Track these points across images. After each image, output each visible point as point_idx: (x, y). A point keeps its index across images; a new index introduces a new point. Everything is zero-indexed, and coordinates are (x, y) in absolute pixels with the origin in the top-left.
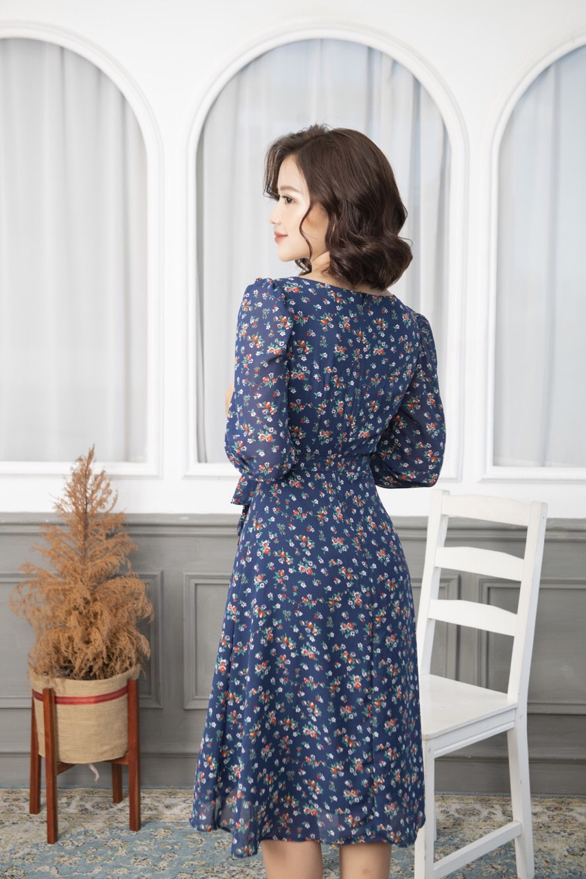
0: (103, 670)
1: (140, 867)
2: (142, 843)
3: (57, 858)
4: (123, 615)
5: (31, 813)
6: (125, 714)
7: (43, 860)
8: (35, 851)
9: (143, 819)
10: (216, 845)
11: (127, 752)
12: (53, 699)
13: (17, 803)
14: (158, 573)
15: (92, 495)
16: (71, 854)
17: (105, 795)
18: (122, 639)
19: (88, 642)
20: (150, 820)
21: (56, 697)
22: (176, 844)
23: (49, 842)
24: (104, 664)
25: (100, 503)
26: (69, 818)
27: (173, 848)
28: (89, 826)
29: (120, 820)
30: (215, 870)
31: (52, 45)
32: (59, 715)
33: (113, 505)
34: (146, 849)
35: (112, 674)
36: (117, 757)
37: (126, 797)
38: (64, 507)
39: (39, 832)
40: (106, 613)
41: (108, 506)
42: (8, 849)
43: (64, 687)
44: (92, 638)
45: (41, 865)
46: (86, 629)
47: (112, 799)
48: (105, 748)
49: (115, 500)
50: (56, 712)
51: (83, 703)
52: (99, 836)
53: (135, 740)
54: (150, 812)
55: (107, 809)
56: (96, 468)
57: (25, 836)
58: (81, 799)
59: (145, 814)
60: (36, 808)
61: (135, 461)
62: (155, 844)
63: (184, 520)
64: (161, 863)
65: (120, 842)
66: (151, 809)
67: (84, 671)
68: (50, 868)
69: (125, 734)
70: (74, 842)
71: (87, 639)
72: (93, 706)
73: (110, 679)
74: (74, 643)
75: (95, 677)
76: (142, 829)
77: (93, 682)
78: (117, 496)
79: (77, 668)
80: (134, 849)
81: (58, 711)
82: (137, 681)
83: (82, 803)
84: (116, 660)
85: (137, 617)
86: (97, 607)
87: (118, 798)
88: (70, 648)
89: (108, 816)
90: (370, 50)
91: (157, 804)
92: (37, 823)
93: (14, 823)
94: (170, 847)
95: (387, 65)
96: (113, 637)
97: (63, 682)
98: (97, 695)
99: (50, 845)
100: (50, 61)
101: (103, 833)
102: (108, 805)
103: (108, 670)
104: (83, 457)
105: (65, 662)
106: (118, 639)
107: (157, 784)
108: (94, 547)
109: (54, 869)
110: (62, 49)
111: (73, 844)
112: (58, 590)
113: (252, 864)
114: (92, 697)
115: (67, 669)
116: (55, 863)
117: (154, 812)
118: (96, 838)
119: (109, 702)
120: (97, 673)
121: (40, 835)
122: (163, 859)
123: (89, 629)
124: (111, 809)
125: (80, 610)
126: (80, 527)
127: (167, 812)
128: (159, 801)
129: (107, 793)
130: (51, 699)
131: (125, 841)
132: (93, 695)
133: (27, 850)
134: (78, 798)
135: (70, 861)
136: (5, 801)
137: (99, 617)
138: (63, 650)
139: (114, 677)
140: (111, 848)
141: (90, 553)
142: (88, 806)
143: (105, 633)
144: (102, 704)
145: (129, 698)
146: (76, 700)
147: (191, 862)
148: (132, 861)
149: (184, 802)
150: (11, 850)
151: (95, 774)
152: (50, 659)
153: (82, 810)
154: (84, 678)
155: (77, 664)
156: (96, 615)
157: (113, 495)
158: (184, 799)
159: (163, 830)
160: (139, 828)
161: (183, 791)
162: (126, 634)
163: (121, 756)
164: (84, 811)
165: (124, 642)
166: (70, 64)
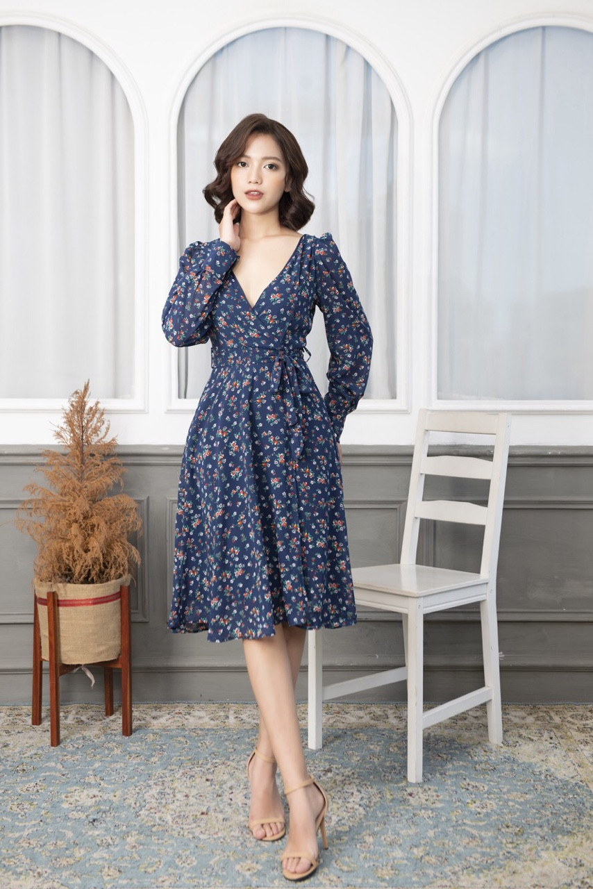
0: (99, 577)
1: (134, 762)
2: (133, 744)
3: (60, 757)
4: (117, 527)
5: (33, 724)
6: (118, 616)
7: (49, 759)
8: (40, 752)
9: (133, 727)
10: (200, 745)
11: (119, 655)
12: (56, 604)
13: (20, 717)
14: (143, 498)
15: (87, 424)
16: (73, 753)
17: (98, 709)
18: (117, 548)
19: (87, 551)
20: (139, 728)
21: (58, 601)
22: (164, 745)
23: (52, 745)
24: (100, 570)
25: (96, 430)
26: (67, 727)
27: (162, 748)
28: (87, 733)
29: (113, 728)
30: (200, 763)
31: (50, 31)
32: (60, 617)
33: (106, 433)
34: (138, 748)
35: (107, 580)
36: (112, 659)
37: (117, 711)
38: (63, 434)
39: (42, 739)
40: (102, 524)
41: (101, 434)
42: (16, 751)
43: (65, 590)
44: (90, 547)
45: (47, 762)
46: (85, 540)
47: (104, 713)
48: (102, 648)
49: (108, 429)
50: (58, 614)
51: (83, 605)
52: (96, 741)
53: (127, 642)
54: (139, 722)
55: (100, 720)
56: (90, 403)
57: (31, 742)
58: (77, 713)
59: (135, 724)
60: (37, 720)
61: (123, 398)
62: (145, 745)
63: (166, 450)
64: (152, 759)
65: (115, 744)
66: (139, 720)
67: (83, 576)
68: (56, 763)
69: (118, 635)
70: (75, 745)
71: (85, 547)
72: (91, 608)
73: (106, 583)
74: (75, 552)
75: (92, 582)
76: (133, 734)
77: (91, 586)
78: (109, 425)
79: (77, 574)
80: (128, 749)
81: (60, 613)
82: (129, 587)
83: (77, 716)
84: (111, 568)
85: (128, 532)
86: (94, 520)
87: (110, 712)
88: (71, 556)
89: (102, 726)
90: (327, 37)
91: (145, 716)
92: (39, 732)
93: (19, 732)
94: (159, 747)
95: (341, 50)
96: (109, 545)
97: (64, 587)
98: (95, 597)
99: (54, 748)
100: (49, 44)
101: (99, 738)
102: (101, 718)
103: (104, 576)
104: (79, 391)
105: (65, 570)
106: (112, 549)
107: (144, 700)
108: (90, 470)
109: (59, 764)
110: (59, 34)
111: (74, 747)
112: (60, 505)
113: (231, 758)
114: (90, 600)
115: (68, 575)
116: (60, 761)
117: (143, 722)
118: (93, 742)
119: (104, 604)
120: (95, 578)
121: (44, 741)
122: (154, 756)
123: (87, 539)
124: (104, 721)
125: (80, 523)
126: (78, 453)
127: (154, 722)
128: (146, 714)
129: (99, 708)
130: (54, 602)
131: (120, 744)
132: (91, 597)
133: (33, 752)
134: (74, 712)
135: (73, 759)
136: (9, 716)
137: (96, 529)
138: (64, 558)
139: (109, 582)
140: (108, 749)
141: (86, 475)
142: (83, 718)
143: (102, 541)
144: (99, 605)
145: (121, 603)
146: (76, 603)
147: (178, 758)
148: (127, 757)
149: (169, 714)
150: (19, 752)
151: (91, 681)
152: (53, 567)
153: (78, 722)
154: (82, 583)
155: (77, 570)
156: (93, 527)
157: (106, 425)
158: (168, 712)
159: (151, 735)
160: (131, 734)
161: (167, 705)
162: (119, 544)
163: (116, 658)
164: (80, 722)
165: (117, 550)
166: (66, 47)
